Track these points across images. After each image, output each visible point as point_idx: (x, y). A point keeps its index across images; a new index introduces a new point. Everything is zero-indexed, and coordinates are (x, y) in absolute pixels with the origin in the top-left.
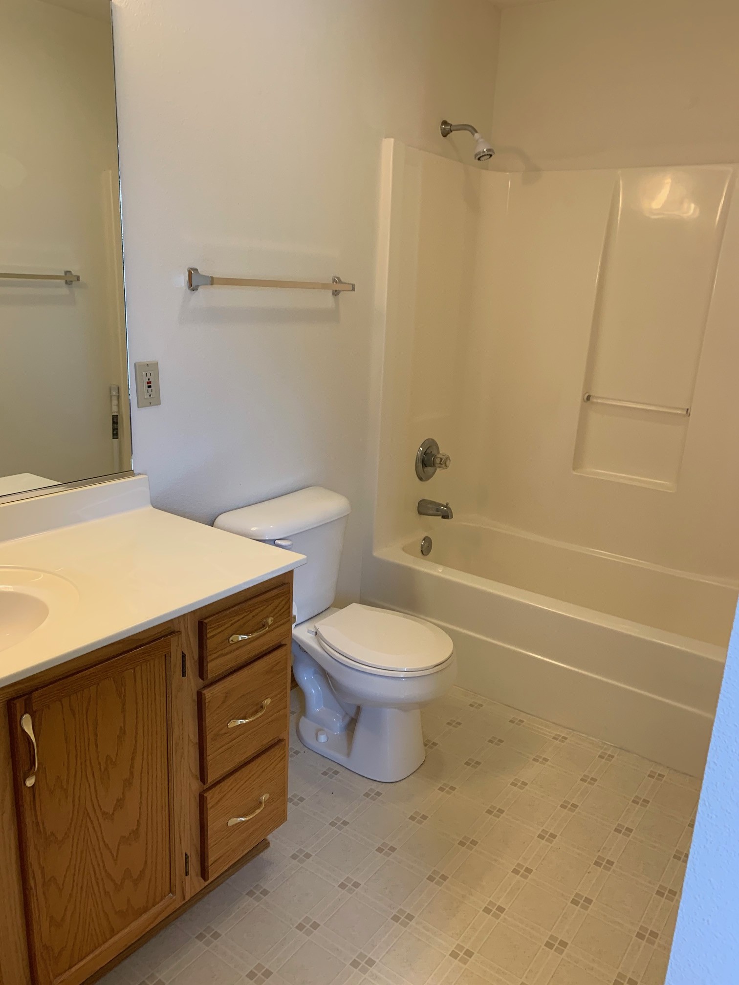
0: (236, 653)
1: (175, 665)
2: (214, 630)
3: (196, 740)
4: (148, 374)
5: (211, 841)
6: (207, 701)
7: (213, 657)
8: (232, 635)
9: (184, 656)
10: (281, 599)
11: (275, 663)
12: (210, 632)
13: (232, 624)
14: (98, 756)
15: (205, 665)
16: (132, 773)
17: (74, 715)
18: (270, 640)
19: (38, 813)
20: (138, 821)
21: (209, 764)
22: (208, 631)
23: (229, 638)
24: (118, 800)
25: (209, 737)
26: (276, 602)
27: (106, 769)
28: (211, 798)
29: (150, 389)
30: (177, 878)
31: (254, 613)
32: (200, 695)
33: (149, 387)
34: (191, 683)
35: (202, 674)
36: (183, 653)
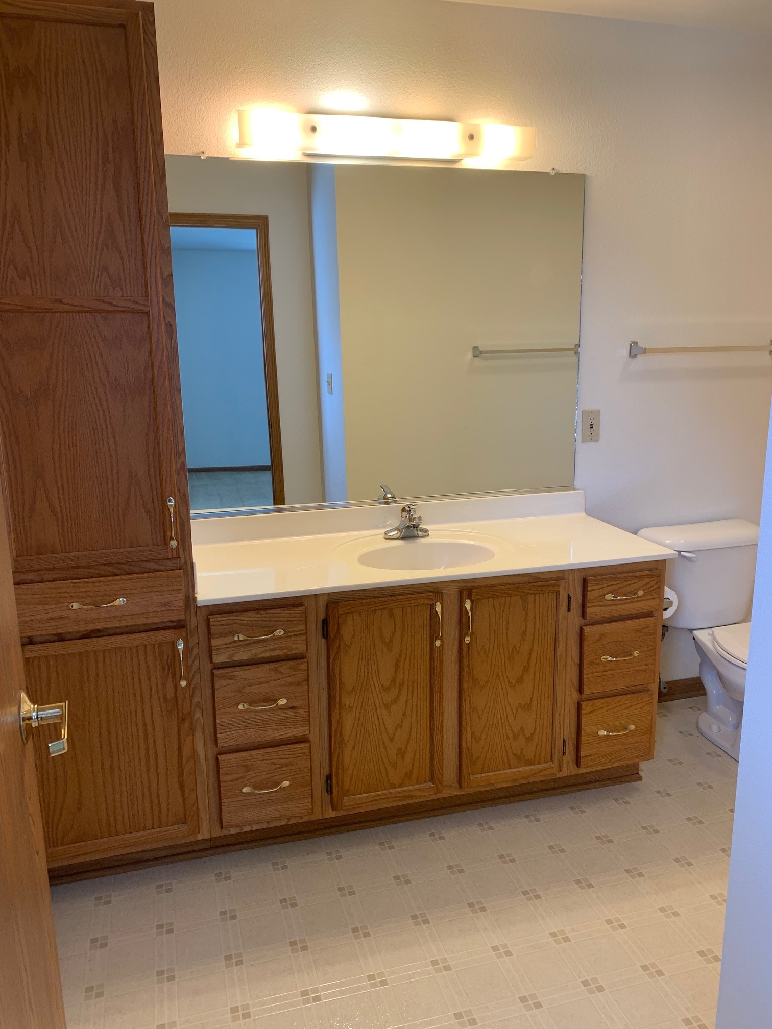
0: (611, 608)
1: (563, 601)
2: (593, 586)
3: (577, 660)
4: (592, 419)
5: (583, 739)
6: (585, 634)
7: (592, 604)
8: (607, 594)
9: (569, 598)
10: (652, 579)
11: (645, 626)
12: (589, 587)
13: (608, 586)
14: (508, 643)
15: (585, 609)
16: (529, 663)
17: (495, 611)
18: (641, 607)
19: (470, 661)
20: (531, 698)
21: (585, 682)
22: (588, 585)
23: (605, 595)
24: (518, 678)
25: (586, 661)
26: (647, 580)
27: (512, 654)
28: (586, 707)
29: (592, 429)
30: (556, 752)
31: (626, 583)
32: (581, 629)
33: (592, 428)
34: (574, 619)
35: (583, 615)
36: (569, 595)
